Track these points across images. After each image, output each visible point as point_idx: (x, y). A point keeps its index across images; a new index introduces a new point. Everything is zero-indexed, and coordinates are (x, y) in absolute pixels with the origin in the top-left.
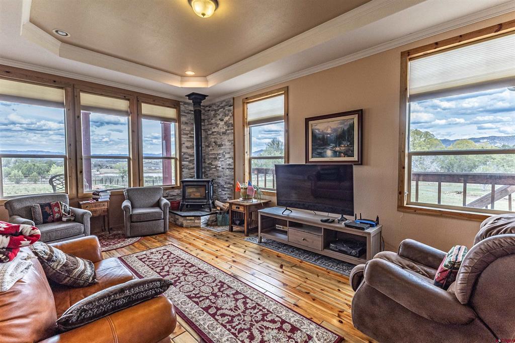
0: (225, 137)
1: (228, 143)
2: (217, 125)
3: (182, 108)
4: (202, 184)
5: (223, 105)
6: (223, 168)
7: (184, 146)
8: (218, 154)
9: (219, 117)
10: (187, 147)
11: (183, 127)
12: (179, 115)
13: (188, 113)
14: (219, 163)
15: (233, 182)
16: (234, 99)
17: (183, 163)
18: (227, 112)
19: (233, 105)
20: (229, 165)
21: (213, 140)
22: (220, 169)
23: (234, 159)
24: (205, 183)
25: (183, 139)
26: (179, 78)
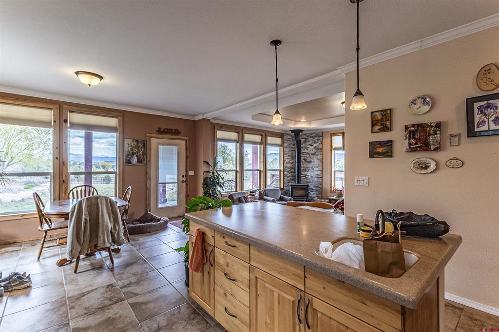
0: (314, 157)
1: (316, 161)
2: (307, 148)
3: (285, 137)
4: (304, 187)
5: (313, 135)
6: (311, 177)
7: (285, 162)
8: (307, 168)
9: (308, 143)
10: (287, 163)
11: (285, 149)
12: (283, 142)
13: (288, 141)
14: (308, 174)
15: (321, 186)
16: (322, 132)
17: (285, 173)
18: (316, 141)
19: (322, 136)
20: (318, 175)
21: (303, 158)
22: (309, 177)
23: (322, 171)
24: (306, 187)
25: (285, 158)
26: (294, 122)
